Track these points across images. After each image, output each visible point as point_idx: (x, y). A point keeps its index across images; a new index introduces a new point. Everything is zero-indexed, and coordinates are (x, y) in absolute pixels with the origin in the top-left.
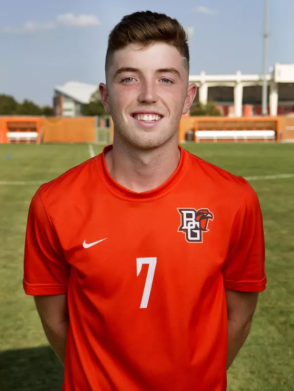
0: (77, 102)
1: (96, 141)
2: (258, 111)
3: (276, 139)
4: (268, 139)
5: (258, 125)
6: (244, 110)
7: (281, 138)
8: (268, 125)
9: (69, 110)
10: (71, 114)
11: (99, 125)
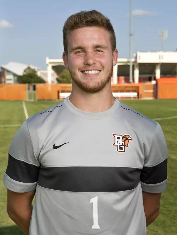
0: (15, 75)
1: (27, 100)
2: (127, 81)
3: (138, 98)
4: (134, 98)
5: (127, 89)
6: (119, 80)
7: (141, 97)
8: (133, 89)
9: (10, 80)
10: (12, 82)
11: (29, 89)
